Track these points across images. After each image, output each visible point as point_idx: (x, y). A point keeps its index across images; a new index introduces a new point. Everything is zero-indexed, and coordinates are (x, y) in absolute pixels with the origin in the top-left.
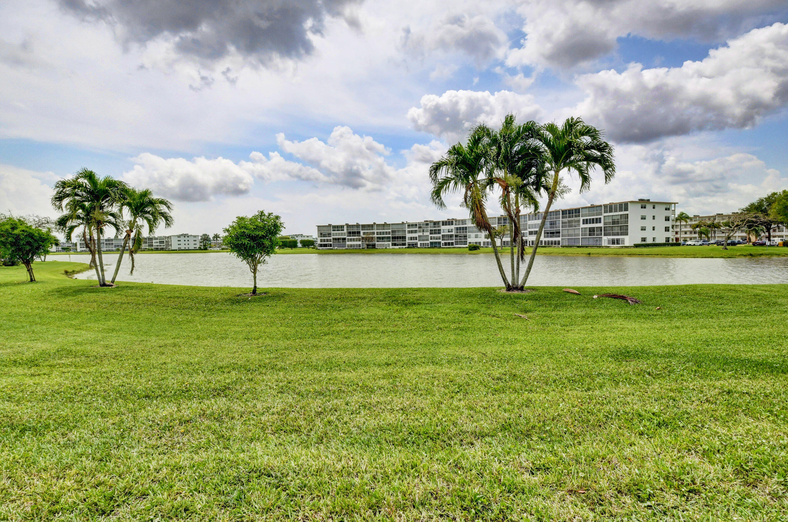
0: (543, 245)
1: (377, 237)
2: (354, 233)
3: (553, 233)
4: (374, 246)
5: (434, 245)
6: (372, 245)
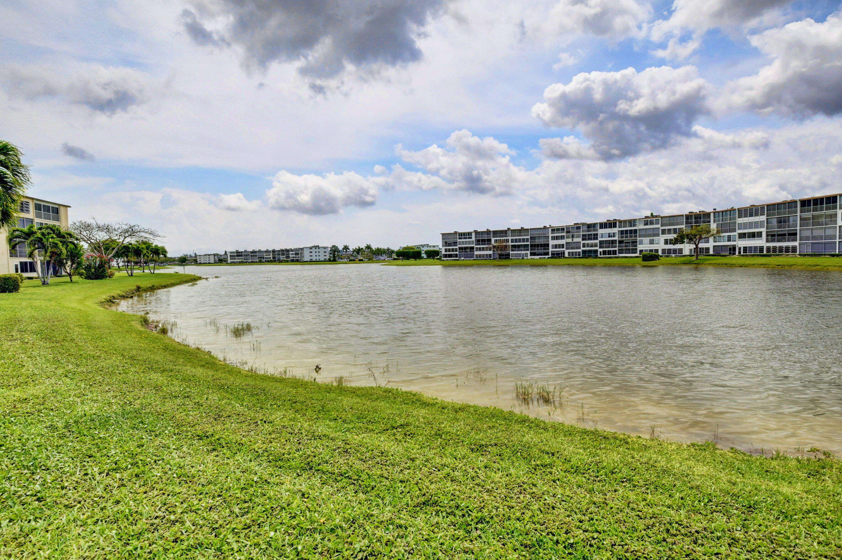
0: (765, 253)
1: (512, 246)
2: (483, 241)
3: (785, 235)
4: (507, 256)
5: (587, 254)
6: (506, 255)
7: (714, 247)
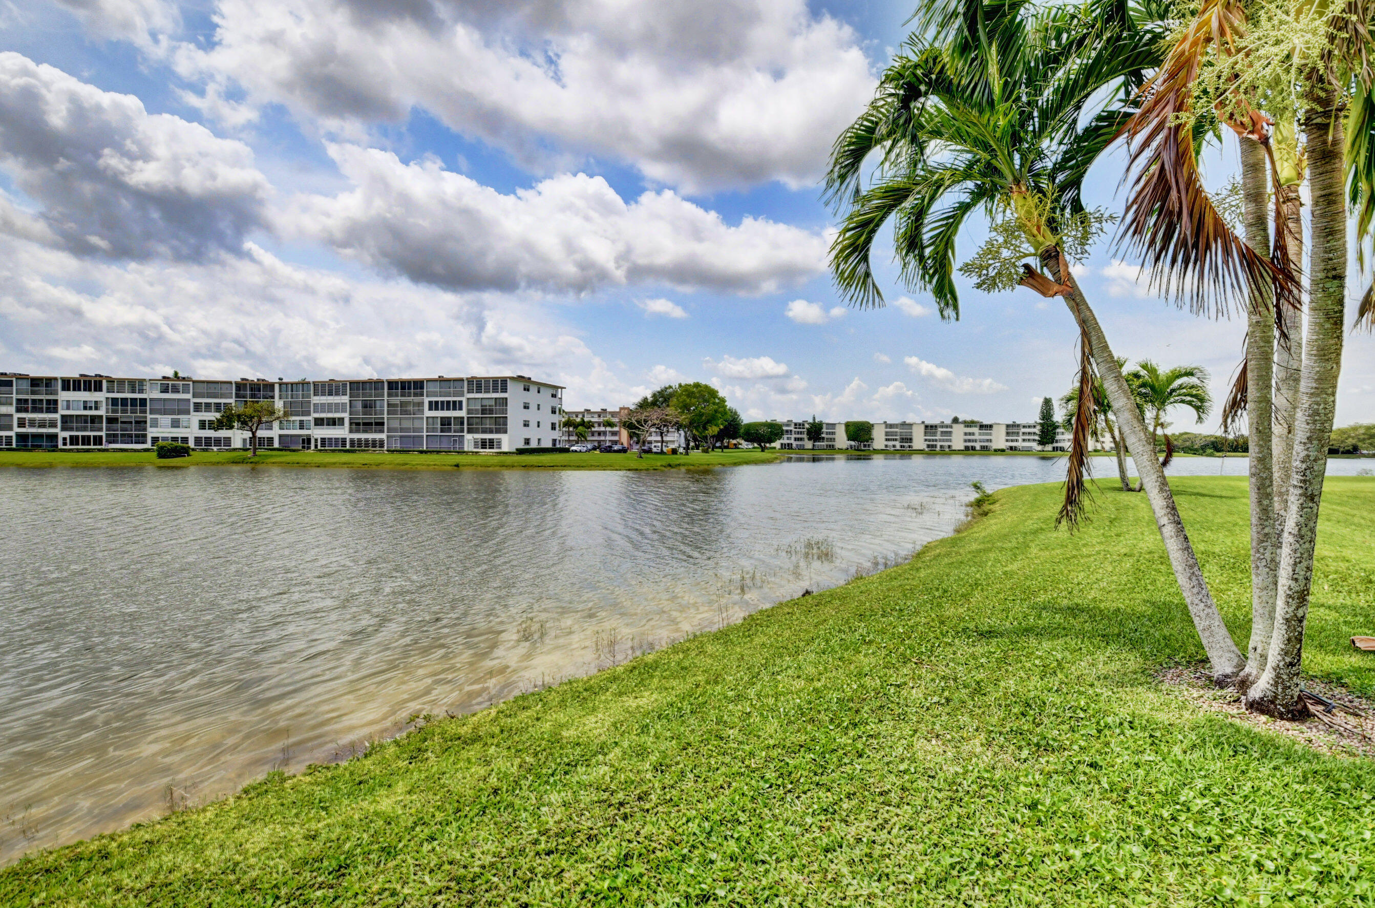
0: (348, 447)
3: (371, 424)
7: (280, 436)
